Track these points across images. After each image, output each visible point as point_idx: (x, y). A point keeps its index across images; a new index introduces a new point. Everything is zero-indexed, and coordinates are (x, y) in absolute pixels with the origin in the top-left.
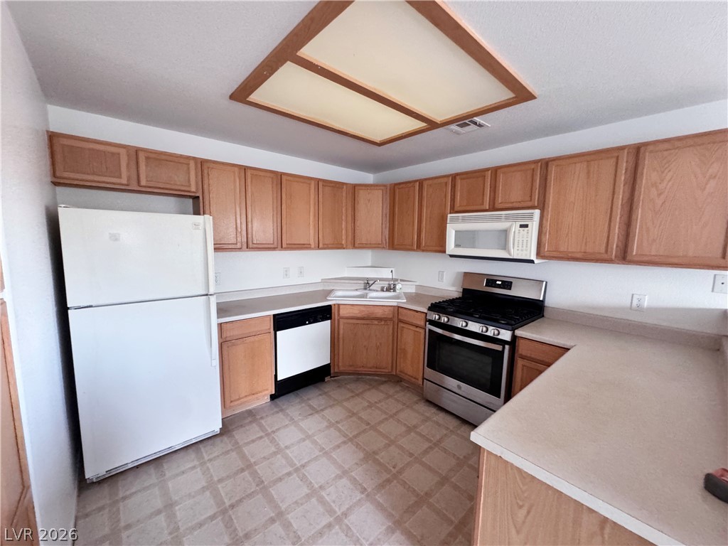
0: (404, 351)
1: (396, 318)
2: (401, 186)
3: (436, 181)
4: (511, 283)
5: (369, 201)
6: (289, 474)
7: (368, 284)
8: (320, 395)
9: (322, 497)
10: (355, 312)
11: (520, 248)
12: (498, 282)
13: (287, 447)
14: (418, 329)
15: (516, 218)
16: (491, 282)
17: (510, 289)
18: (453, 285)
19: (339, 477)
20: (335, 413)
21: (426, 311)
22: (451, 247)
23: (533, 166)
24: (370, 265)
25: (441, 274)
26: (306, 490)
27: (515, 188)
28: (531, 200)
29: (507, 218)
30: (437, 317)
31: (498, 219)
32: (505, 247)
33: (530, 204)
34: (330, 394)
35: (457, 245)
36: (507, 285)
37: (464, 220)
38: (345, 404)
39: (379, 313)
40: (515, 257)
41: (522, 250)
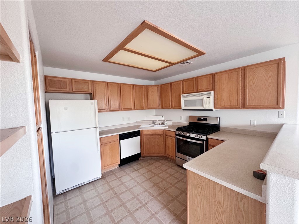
0: (168, 147)
1: (164, 134)
2: (164, 85)
4: (207, 119)
5: (153, 91)
6: (126, 191)
7: (154, 122)
8: (137, 164)
9: (138, 198)
10: (149, 133)
11: (207, 105)
12: (202, 119)
13: (125, 182)
14: (173, 138)
15: (205, 95)
16: (199, 119)
17: (206, 121)
18: (186, 121)
19: (144, 192)
20: (143, 171)
21: (175, 131)
22: (183, 107)
23: (209, 76)
24: (155, 115)
25: (181, 117)
26: (132, 196)
27: (204, 84)
28: (210, 88)
29: (202, 95)
30: (179, 133)
31: (199, 95)
32: (202, 106)
33: (210, 89)
34: (141, 164)
35: (185, 106)
36: (205, 119)
37: (187, 96)
38: (146, 167)
39: (158, 133)
40: (206, 109)
41: (208, 106)
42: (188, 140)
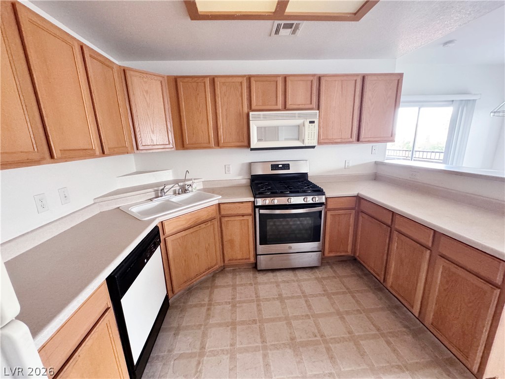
1: (220, 214)
2: (186, 80)
3: (230, 79)
4: (289, 164)
5: (147, 92)
11: (310, 138)
12: (280, 166)
14: (245, 218)
15: (305, 116)
16: (275, 167)
17: (289, 169)
18: (240, 175)
21: (252, 199)
22: (254, 143)
23: (311, 78)
24: (135, 170)
25: (227, 168)
27: (299, 94)
28: (311, 103)
29: (300, 116)
31: (293, 117)
32: (298, 138)
33: (310, 106)
35: (259, 140)
36: (286, 167)
37: (265, 117)
38: (212, 321)
39: (204, 216)
40: (306, 145)
41: (311, 140)
42: (278, 212)
